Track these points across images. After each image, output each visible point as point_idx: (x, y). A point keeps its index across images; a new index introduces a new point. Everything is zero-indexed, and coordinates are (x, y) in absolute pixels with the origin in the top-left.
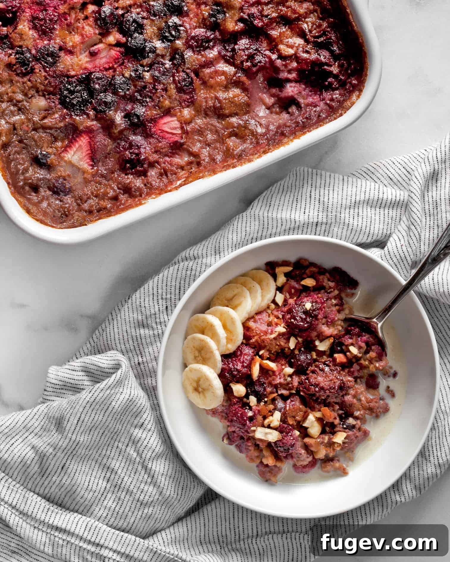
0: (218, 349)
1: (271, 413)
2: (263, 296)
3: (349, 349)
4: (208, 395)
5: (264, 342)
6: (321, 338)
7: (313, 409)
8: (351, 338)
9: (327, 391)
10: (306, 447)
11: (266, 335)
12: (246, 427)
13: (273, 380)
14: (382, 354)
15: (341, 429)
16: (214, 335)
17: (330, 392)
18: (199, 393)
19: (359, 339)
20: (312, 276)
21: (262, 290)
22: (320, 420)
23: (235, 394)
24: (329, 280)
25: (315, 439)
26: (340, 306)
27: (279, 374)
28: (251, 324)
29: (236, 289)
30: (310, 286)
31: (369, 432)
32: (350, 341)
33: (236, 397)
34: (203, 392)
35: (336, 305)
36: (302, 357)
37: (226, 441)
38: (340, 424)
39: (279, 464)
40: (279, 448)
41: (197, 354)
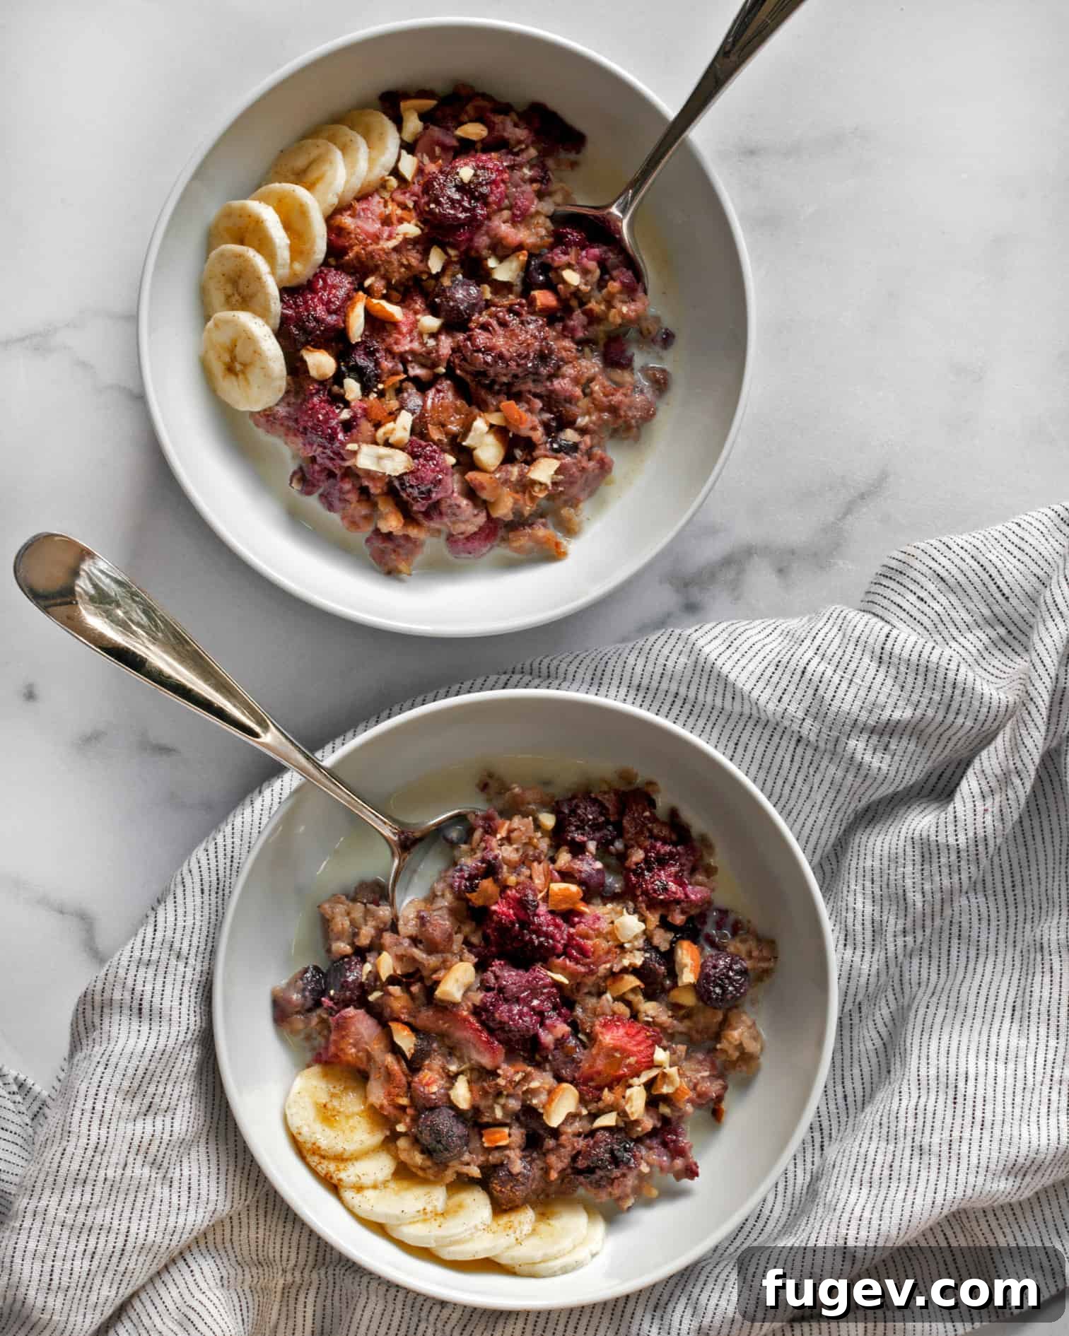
0: (273, 273)
1: (393, 416)
2: (371, 161)
3: (562, 277)
4: (255, 375)
5: (373, 257)
6: (500, 253)
7: (483, 407)
8: (566, 253)
9: (513, 364)
10: (471, 492)
11: (377, 243)
12: (337, 444)
13: (396, 343)
14: (635, 287)
15: (548, 453)
16: (264, 245)
17: (518, 365)
18: (236, 375)
19: (584, 253)
20: (479, 119)
21: (369, 147)
22: (499, 431)
23: (313, 373)
24: (516, 125)
25: (490, 473)
26: (541, 182)
27: (411, 332)
28: (347, 220)
29: (314, 148)
30: (474, 138)
31: (612, 461)
32: (565, 259)
33: (314, 380)
34: (243, 372)
35: (532, 180)
36: (460, 294)
37: (297, 486)
38: (546, 442)
39: (413, 532)
40: (409, 490)
41: (229, 290)
